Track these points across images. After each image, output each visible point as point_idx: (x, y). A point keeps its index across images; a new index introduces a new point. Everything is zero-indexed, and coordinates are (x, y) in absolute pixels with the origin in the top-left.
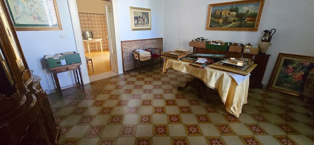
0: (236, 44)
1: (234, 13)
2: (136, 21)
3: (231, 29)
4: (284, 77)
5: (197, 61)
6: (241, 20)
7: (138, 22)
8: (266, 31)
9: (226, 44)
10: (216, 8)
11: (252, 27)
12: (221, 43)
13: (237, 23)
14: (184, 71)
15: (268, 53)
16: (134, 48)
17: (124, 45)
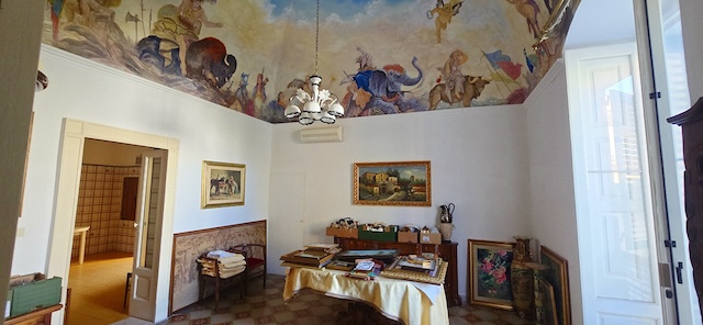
0: (407, 229)
1: (395, 179)
2: (214, 188)
3: (392, 203)
4: (484, 279)
5: (358, 267)
6: (406, 190)
7: (217, 189)
8: (442, 207)
9: (392, 228)
10: (366, 170)
11: (424, 200)
12: (383, 227)
13: (401, 194)
14: (336, 290)
15: (453, 240)
17: (180, 242)
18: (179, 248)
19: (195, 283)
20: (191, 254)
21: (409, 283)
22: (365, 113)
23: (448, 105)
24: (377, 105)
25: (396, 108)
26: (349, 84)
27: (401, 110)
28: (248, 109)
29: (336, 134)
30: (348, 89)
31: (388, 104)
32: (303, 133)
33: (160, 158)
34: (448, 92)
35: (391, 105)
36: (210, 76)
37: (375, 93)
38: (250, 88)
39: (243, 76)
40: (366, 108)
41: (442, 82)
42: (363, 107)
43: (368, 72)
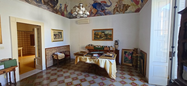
0: (106, 47)
1: (103, 34)
2: (55, 36)
3: (103, 40)
4: (126, 59)
5: (93, 56)
6: (106, 36)
7: (56, 37)
8: (116, 41)
9: (103, 46)
10: (96, 31)
11: (111, 39)
12: (100, 46)
13: (105, 38)
14: (88, 61)
15: (118, 49)
16: (53, 52)
17: (47, 51)
18: (47, 52)
19: (52, 61)
20: (50, 53)
21: (106, 59)
22: (95, 15)
23: (118, 13)
24: (99, 13)
25: (104, 14)
26: (91, 7)
27: (105, 15)
28: (63, 14)
29: (87, 21)
30: (91, 8)
31: (102, 13)
32: (78, 21)
33: (39, 28)
34: (119, 9)
35: (103, 13)
36: (51, 4)
37: (98, 10)
38: (63, 8)
39: (60, 4)
40: (96, 14)
41: (117, 6)
42: (95, 14)
43: (96, 3)
